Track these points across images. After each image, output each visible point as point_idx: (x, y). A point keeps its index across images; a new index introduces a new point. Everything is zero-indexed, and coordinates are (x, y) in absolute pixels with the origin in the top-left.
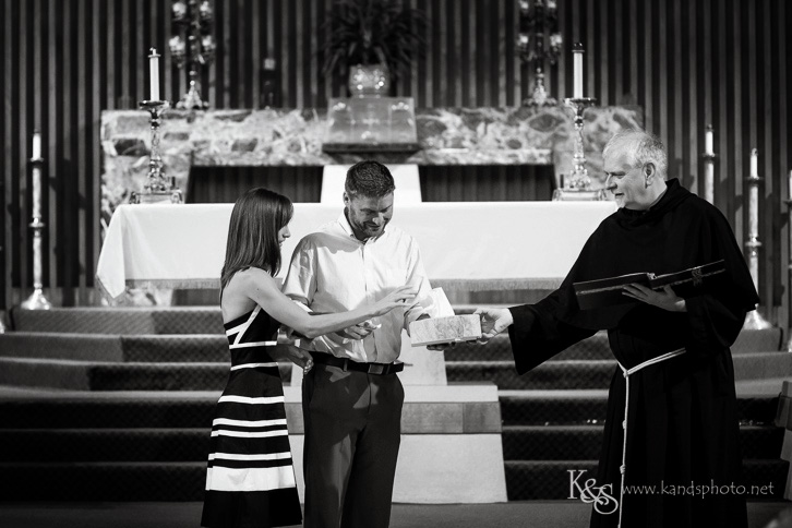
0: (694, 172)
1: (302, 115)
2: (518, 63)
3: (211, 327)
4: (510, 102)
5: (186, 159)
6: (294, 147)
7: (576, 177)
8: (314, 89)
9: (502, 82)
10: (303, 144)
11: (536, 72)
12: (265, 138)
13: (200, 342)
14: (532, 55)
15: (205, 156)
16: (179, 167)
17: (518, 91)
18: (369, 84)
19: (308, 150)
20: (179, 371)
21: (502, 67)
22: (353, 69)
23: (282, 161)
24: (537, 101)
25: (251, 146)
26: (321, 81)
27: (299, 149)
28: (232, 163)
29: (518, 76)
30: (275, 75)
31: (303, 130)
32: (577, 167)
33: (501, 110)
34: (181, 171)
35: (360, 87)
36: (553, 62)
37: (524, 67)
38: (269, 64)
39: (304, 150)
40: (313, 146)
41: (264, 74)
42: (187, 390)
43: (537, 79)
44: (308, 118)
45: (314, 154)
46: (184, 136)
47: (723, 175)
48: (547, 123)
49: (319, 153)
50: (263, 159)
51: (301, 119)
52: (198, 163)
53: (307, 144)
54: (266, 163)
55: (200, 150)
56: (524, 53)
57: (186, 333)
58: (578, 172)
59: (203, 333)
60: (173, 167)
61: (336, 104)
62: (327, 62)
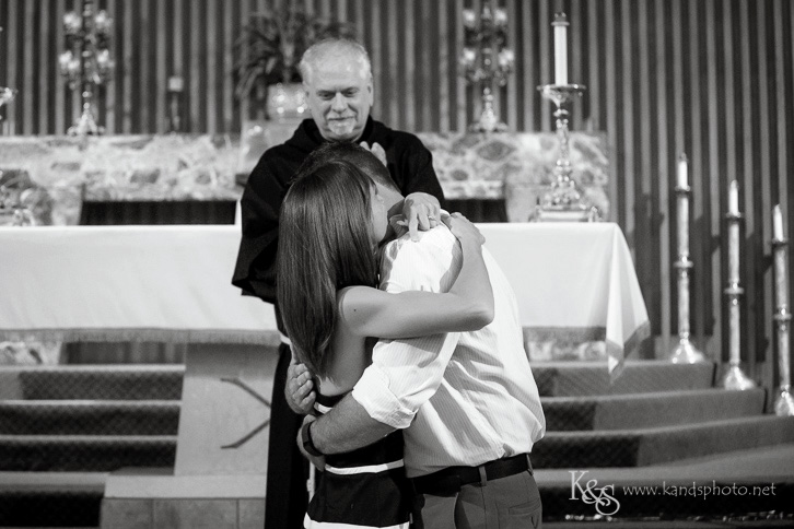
0: (664, 209)
1: (213, 141)
2: (462, 84)
3: (92, 391)
4: (453, 127)
5: (76, 192)
6: (203, 178)
7: (560, 191)
8: (228, 114)
9: (444, 106)
10: (213, 175)
11: (482, 94)
12: (169, 167)
13: (76, 410)
14: (479, 75)
15: (100, 189)
16: (68, 202)
17: (462, 117)
18: (291, 107)
19: (219, 184)
20: (48, 447)
21: (444, 89)
22: (272, 89)
23: (189, 195)
24: (485, 127)
25: (153, 178)
26: (236, 104)
27: (208, 181)
28: (130, 197)
29: (462, 100)
30: (183, 96)
31: (213, 159)
32: (560, 178)
33: (444, 137)
34: (71, 207)
35: (281, 110)
36: (502, 83)
37: (469, 89)
38: (176, 84)
39: (214, 182)
40: (225, 178)
41: (169, 95)
42: (56, 469)
43: (484, 102)
44: (219, 145)
45: (226, 186)
46: (75, 167)
47: (698, 213)
48: (497, 151)
49: (232, 184)
50: (167, 192)
51: (211, 147)
52: (90, 197)
53: (218, 175)
54: (169, 197)
55: (93, 183)
56: (469, 72)
57: (61, 398)
58: (561, 184)
59: (82, 398)
60: (63, 201)
61: (252, 128)
62: (242, 81)
